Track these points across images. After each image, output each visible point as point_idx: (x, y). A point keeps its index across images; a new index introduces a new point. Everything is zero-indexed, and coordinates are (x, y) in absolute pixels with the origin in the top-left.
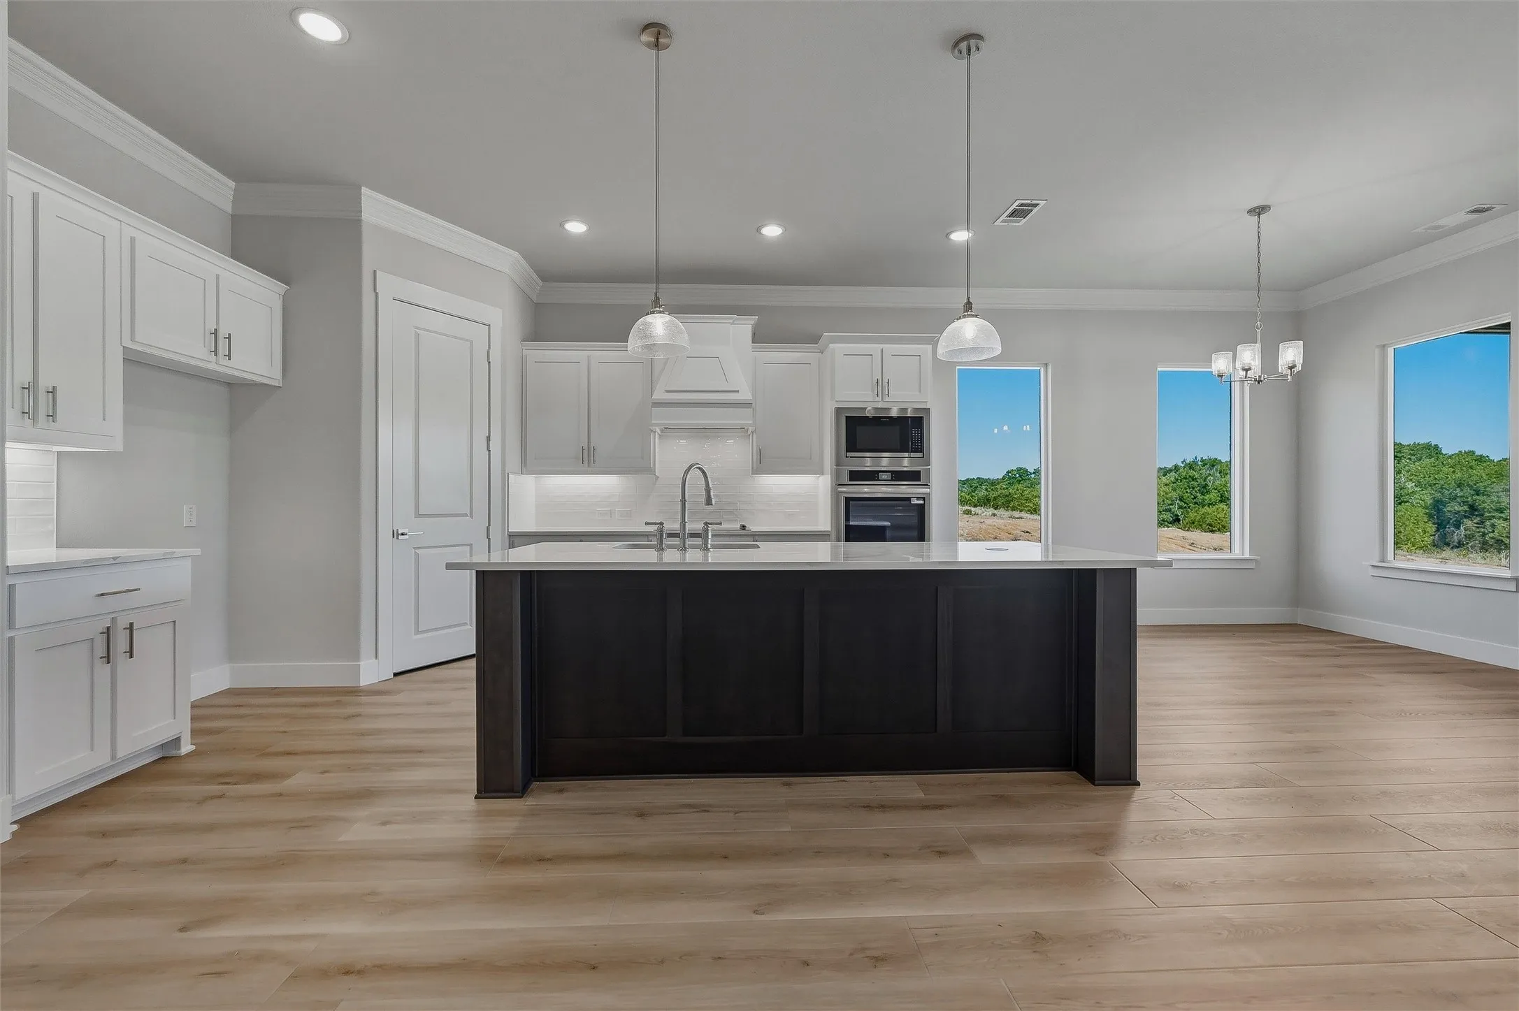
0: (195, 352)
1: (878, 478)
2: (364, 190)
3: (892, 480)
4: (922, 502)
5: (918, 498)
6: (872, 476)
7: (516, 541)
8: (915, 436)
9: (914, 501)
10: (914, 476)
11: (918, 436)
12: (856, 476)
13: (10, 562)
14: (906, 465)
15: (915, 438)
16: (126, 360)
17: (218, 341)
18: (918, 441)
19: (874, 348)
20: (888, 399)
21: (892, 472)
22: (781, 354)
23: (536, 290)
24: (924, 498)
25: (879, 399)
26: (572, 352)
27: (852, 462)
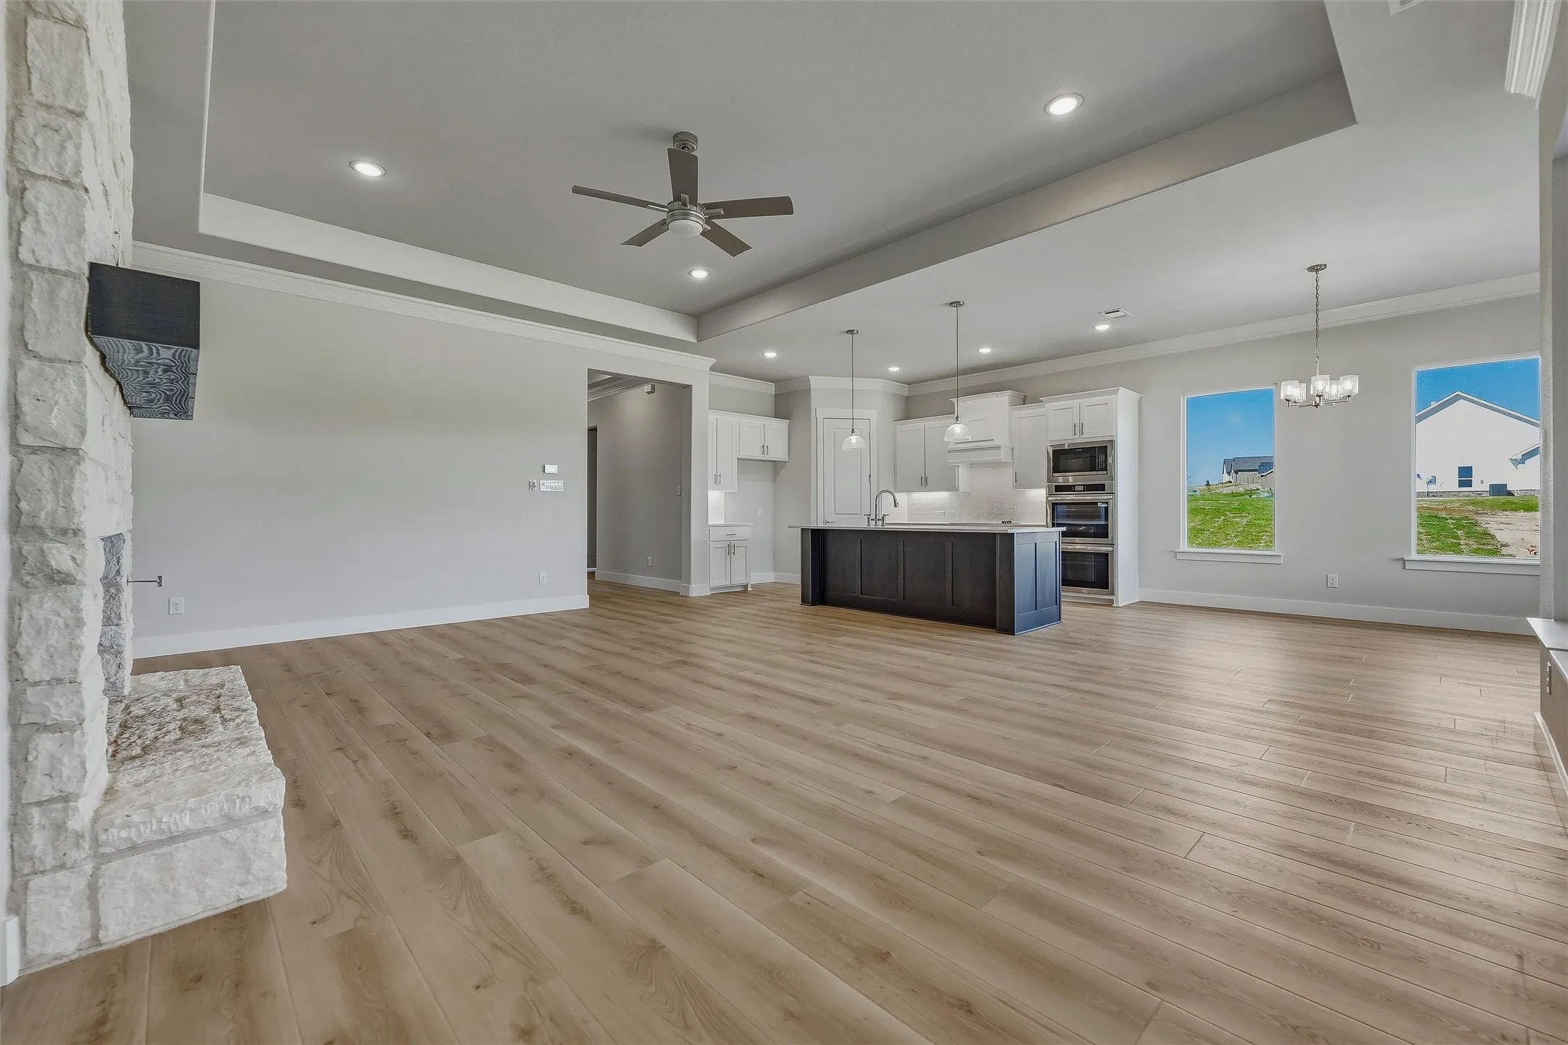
0: (758, 455)
1: (1075, 489)
2: (810, 377)
3: (1084, 491)
4: (1106, 506)
5: (1103, 503)
6: (1070, 488)
9: (1100, 506)
10: (1100, 488)
11: (1104, 459)
12: (1059, 489)
13: (710, 523)
14: (1093, 480)
15: (1101, 461)
16: (737, 459)
17: (764, 449)
18: (1103, 462)
19: (1074, 402)
20: (1083, 436)
21: (1084, 485)
22: (1030, 411)
23: (905, 391)
24: (1107, 503)
25: (1077, 437)
26: (917, 425)
27: (1058, 480)
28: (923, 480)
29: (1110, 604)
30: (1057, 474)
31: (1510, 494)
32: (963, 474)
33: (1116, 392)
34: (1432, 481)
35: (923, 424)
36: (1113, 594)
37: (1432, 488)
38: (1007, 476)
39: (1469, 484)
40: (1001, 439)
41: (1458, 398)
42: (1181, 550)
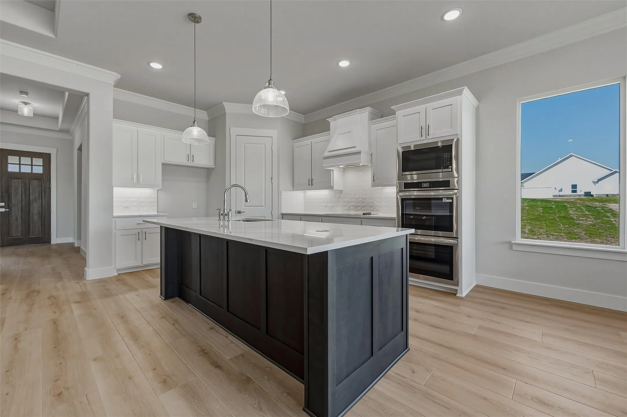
1: (421, 186)
2: (224, 103)
3: (430, 187)
4: (451, 201)
5: (448, 198)
6: (417, 185)
7: (284, 216)
8: (446, 158)
9: (445, 200)
10: (446, 184)
11: (448, 158)
12: (408, 186)
13: (114, 215)
14: (441, 177)
15: (446, 159)
16: (162, 164)
17: (190, 157)
18: (448, 161)
19: (421, 108)
20: (430, 137)
21: (430, 182)
22: (385, 123)
23: (301, 119)
24: (452, 198)
25: (423, 138)
26: (307, 141)
27: (407, 178)
28: (310, 181)
29: (453, 294)
30: (407, 173)
31: (592, 196)
32: (336, 175)
33: (460, 93)
34: (561, 190)
35: (310, 141)
36: (457, 285)
37: (561, 193)
38: (368, 176)
39: (575, 191)
40: (362, 146)
41: (571, 156)
42: (517, 242)
